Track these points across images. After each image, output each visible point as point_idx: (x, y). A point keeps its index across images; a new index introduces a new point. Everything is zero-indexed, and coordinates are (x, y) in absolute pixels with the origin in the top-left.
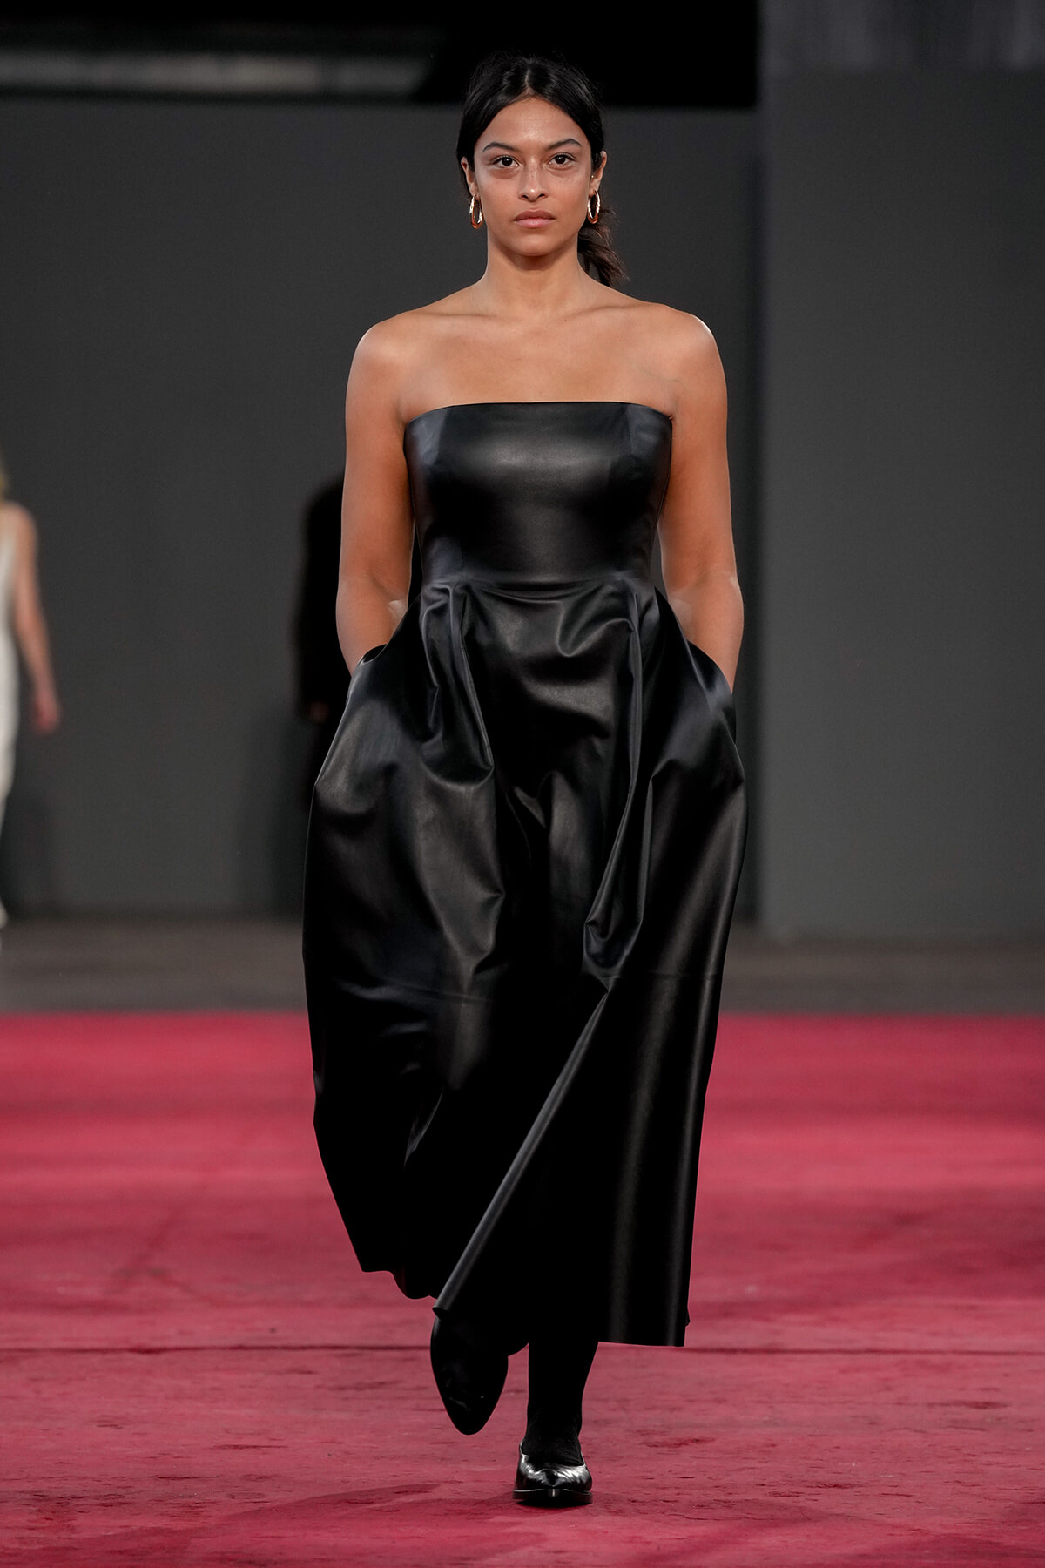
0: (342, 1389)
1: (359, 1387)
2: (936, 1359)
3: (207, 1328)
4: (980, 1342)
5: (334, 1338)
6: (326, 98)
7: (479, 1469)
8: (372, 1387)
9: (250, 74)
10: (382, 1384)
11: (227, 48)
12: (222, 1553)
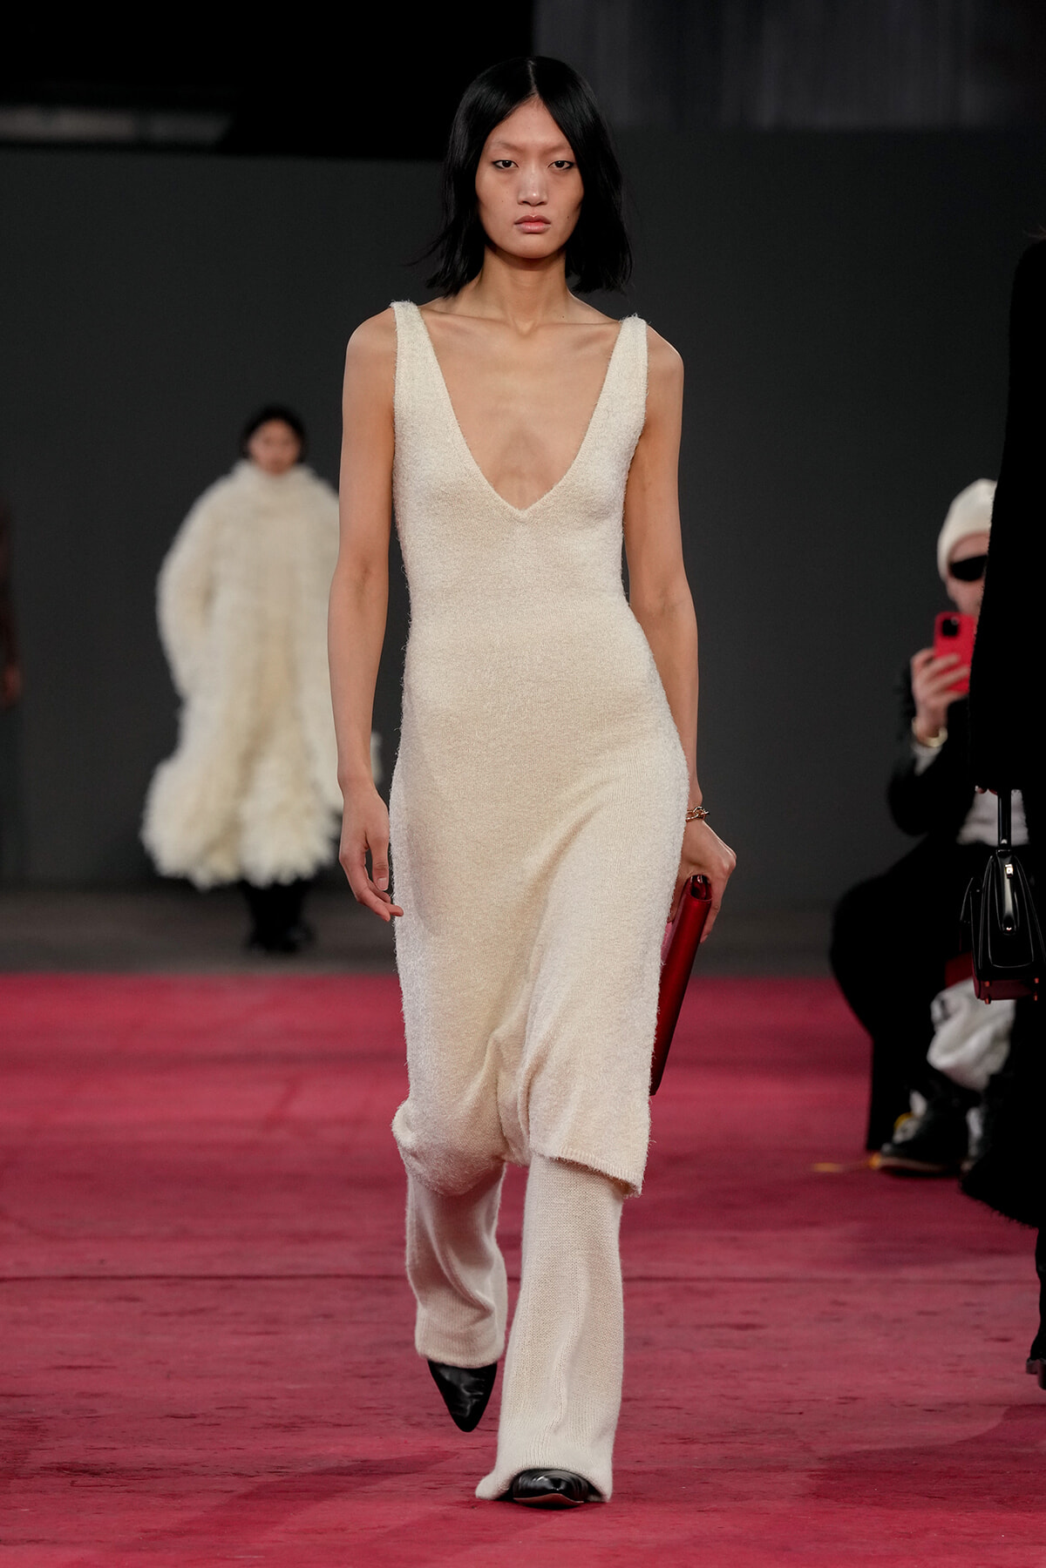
0: (166, 1314)
1: (182, 1313)
2: (702, 1286)
3: (40, 1260)
4: (741, 1270)
5: (159, 1269)
6: (142, 146)
7: (291, 1387)
8: (193, 1312)
9: (70, 124)
10: (202, 1311)
11: (49, 100)
12: (58, 1463)
